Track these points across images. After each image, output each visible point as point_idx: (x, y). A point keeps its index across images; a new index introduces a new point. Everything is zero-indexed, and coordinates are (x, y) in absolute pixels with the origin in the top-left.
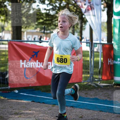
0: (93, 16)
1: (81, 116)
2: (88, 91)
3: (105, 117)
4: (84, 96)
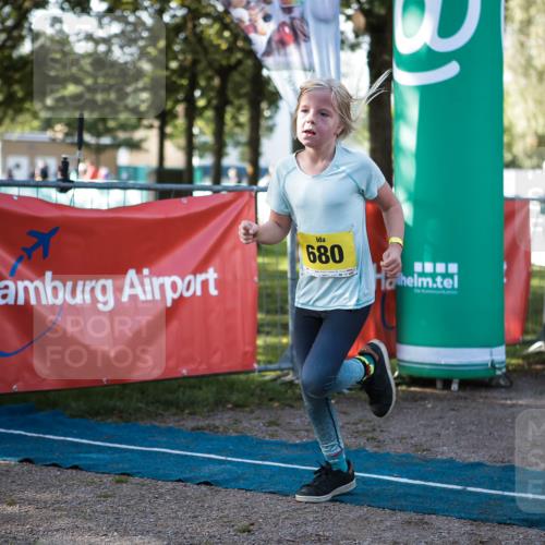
0: (305, 70)
1: (246, 523)
2: (282, 409)
3: (353, 526)
4: (260, 435)
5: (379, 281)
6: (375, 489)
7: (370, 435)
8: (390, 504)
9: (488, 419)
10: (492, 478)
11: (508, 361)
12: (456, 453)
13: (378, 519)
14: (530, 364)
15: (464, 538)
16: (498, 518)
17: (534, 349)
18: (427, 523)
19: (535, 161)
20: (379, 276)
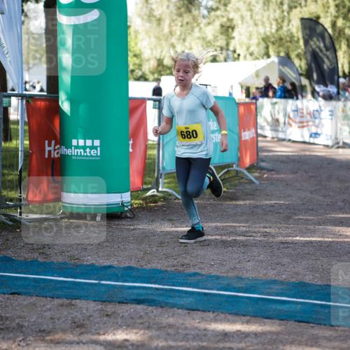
5: (50, 152)
6: (42, 285)
7: (41, 251)
8: (50, 294)
9: (118, 238)
10: (117, 275)
11: (133, 201)
12: (96, 260)
13: (42, 304)
14: (147, 203)
15: (97, 313)
16: (119, 300)
17: (149, 193)
18: (73, 305)
19: (156, 76)
20: (50, 148)
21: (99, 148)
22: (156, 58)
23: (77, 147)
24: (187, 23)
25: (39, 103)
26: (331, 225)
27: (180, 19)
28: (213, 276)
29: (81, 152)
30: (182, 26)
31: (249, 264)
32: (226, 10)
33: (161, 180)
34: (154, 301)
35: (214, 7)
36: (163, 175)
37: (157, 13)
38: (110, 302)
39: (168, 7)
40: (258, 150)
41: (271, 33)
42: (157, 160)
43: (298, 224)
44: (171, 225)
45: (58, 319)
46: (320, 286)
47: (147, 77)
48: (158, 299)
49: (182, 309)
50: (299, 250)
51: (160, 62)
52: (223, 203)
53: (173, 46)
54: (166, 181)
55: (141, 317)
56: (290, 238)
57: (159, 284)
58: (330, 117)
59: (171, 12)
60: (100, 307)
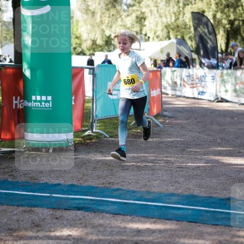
5: (16, 104)
6: (11, 197)
7: (10, 174)
8: (17, 204)
10: (64, 190)
11: (75, 139)
12: (49, 180)
13: (10, 211)
14: (84, 140)
15: (49, 216)
16: (65, 207)
17: (87, 133)
18: (33, 211)
19: (91, 52)
20: (16, 102)
21: (51, 102)
22: (91, 39)
23: (36, 101)
24: (113, 15)
25: (8, 70)
26: (213, 155)
27: (108, 12)
28: (131, 191)
29: (38, 105)
30: (109, 17)
31: (155, 182)
32: (139, 6)
33: (94, 124)
34: (89, 208)
35: (132, 4)
36: (96, 121)
37: (91, 8)
38: (59, 209)
39: (99, 4)
40: (162, 103)
41: (171, 22)
42: (91, 110)
43: (190, 155)
44: (101, 156)
45: (22, 221)
46: (205, 197)
47: (85, 53)
48: (91, 207)
49: (109, 213)
50: (190, 173)
51: (94, 42)
52: (138, 140)
53: (103, 31)
54: (98, 125)
55: (80, 219)
56: (185, 164)
57: (93, 197)
58: (212, 81)
59: (102, 8)
60: (51, 212)
